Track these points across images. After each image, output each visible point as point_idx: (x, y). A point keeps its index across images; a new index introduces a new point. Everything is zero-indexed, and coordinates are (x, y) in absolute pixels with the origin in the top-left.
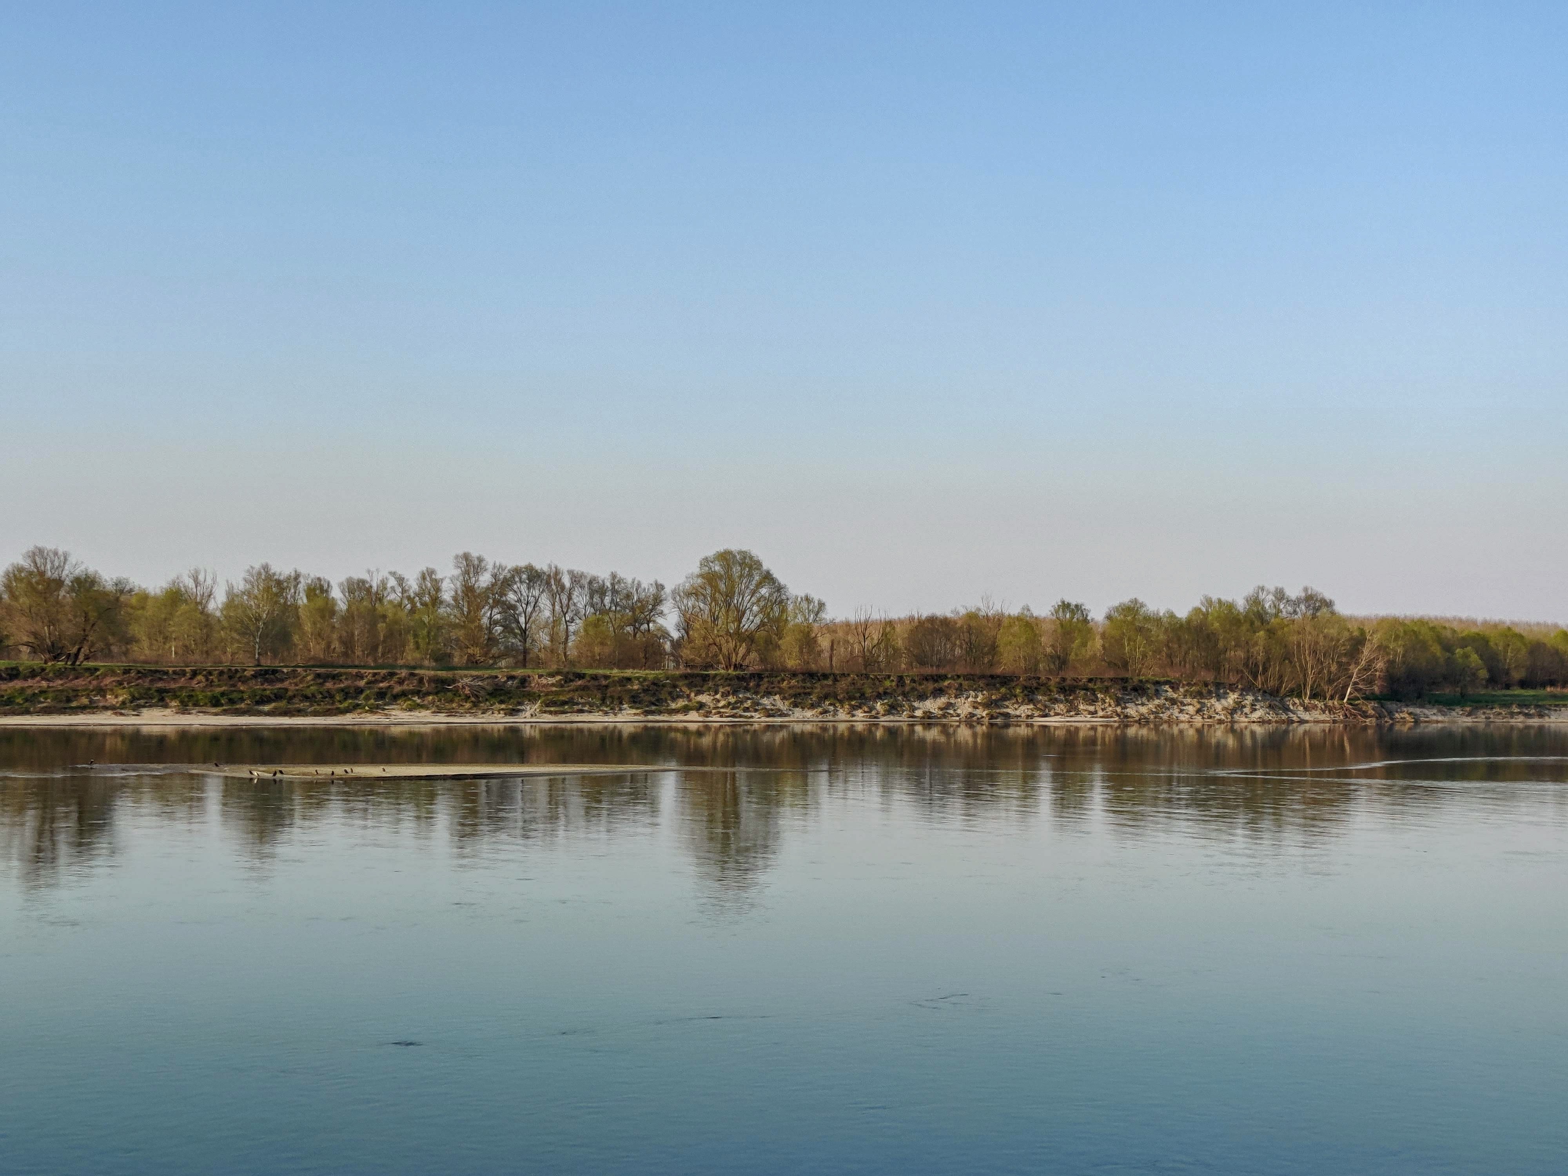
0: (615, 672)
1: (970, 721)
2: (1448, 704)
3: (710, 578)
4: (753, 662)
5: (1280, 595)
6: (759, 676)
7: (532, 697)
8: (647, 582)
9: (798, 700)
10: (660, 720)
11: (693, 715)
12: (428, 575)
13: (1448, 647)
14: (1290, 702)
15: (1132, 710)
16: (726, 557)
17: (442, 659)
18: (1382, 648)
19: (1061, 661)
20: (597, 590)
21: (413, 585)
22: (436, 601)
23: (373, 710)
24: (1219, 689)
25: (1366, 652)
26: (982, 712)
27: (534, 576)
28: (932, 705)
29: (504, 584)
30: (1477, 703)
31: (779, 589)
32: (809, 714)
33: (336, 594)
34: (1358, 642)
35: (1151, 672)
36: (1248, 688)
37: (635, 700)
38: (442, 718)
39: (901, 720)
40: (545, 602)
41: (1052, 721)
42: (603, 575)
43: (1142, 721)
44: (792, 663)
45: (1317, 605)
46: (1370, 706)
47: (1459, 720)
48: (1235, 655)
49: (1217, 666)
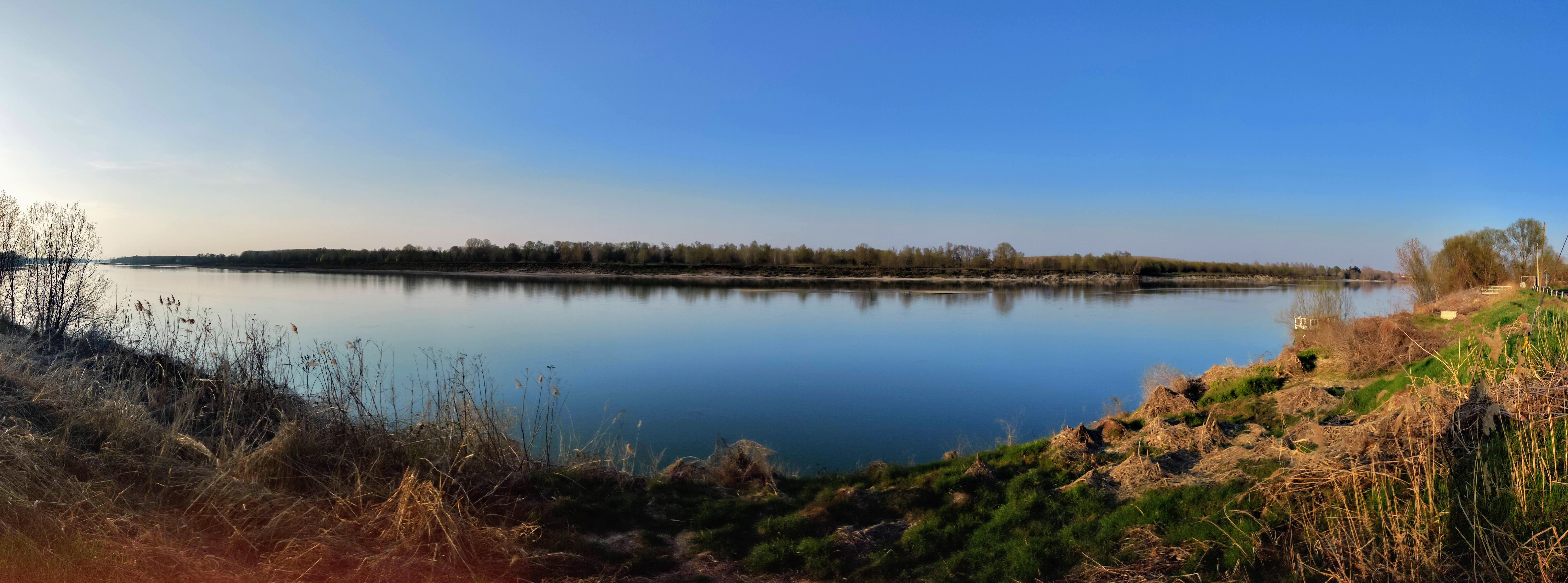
0: (980, 269)
1: (1055, 280)
2: (1153, 276)
3: (1000, 248)
4: (1009, 267)
5: (1120, 253)
6: (1010, 270)
7: (962, 274)
8: (987, 249)
9: (1018, 275)
10: (989, 280)
11: (996, 279)
12: (941, 247)
13: (1154, 264)
14: (1122, 275)
15: (1089, 277)
16: (1003, 244)
17: (943, 266)
18: (1140, 264)
19: (1075, 267)
20: (976, 250)
21: (938, 250)
22: (942, 252)
23: (929, 277)
24: (1108, 273)
25: (1137, 264)
26: (1058, 278)
27: (963, 247)
28: (1047, 277)
29: (957, 249)
30: (1159, 276)
31: (1014, 251)
32: (1020, 278)
33: (922, 251)
34: (1135, 263)
35: (1093, 269)
36: (1114, 273)
37: (984, 275)
38: (943, 279)
39: (1040, 280)
40: (965, 253)
41: (1073, 280)
42: (978, 247)
43: (1092, 280)
44: (1017, 267)
45: (1128, 254)
46: (1138, 276)
47: (1155, 279)
48: (1111, 266)
49: (1107, 268)
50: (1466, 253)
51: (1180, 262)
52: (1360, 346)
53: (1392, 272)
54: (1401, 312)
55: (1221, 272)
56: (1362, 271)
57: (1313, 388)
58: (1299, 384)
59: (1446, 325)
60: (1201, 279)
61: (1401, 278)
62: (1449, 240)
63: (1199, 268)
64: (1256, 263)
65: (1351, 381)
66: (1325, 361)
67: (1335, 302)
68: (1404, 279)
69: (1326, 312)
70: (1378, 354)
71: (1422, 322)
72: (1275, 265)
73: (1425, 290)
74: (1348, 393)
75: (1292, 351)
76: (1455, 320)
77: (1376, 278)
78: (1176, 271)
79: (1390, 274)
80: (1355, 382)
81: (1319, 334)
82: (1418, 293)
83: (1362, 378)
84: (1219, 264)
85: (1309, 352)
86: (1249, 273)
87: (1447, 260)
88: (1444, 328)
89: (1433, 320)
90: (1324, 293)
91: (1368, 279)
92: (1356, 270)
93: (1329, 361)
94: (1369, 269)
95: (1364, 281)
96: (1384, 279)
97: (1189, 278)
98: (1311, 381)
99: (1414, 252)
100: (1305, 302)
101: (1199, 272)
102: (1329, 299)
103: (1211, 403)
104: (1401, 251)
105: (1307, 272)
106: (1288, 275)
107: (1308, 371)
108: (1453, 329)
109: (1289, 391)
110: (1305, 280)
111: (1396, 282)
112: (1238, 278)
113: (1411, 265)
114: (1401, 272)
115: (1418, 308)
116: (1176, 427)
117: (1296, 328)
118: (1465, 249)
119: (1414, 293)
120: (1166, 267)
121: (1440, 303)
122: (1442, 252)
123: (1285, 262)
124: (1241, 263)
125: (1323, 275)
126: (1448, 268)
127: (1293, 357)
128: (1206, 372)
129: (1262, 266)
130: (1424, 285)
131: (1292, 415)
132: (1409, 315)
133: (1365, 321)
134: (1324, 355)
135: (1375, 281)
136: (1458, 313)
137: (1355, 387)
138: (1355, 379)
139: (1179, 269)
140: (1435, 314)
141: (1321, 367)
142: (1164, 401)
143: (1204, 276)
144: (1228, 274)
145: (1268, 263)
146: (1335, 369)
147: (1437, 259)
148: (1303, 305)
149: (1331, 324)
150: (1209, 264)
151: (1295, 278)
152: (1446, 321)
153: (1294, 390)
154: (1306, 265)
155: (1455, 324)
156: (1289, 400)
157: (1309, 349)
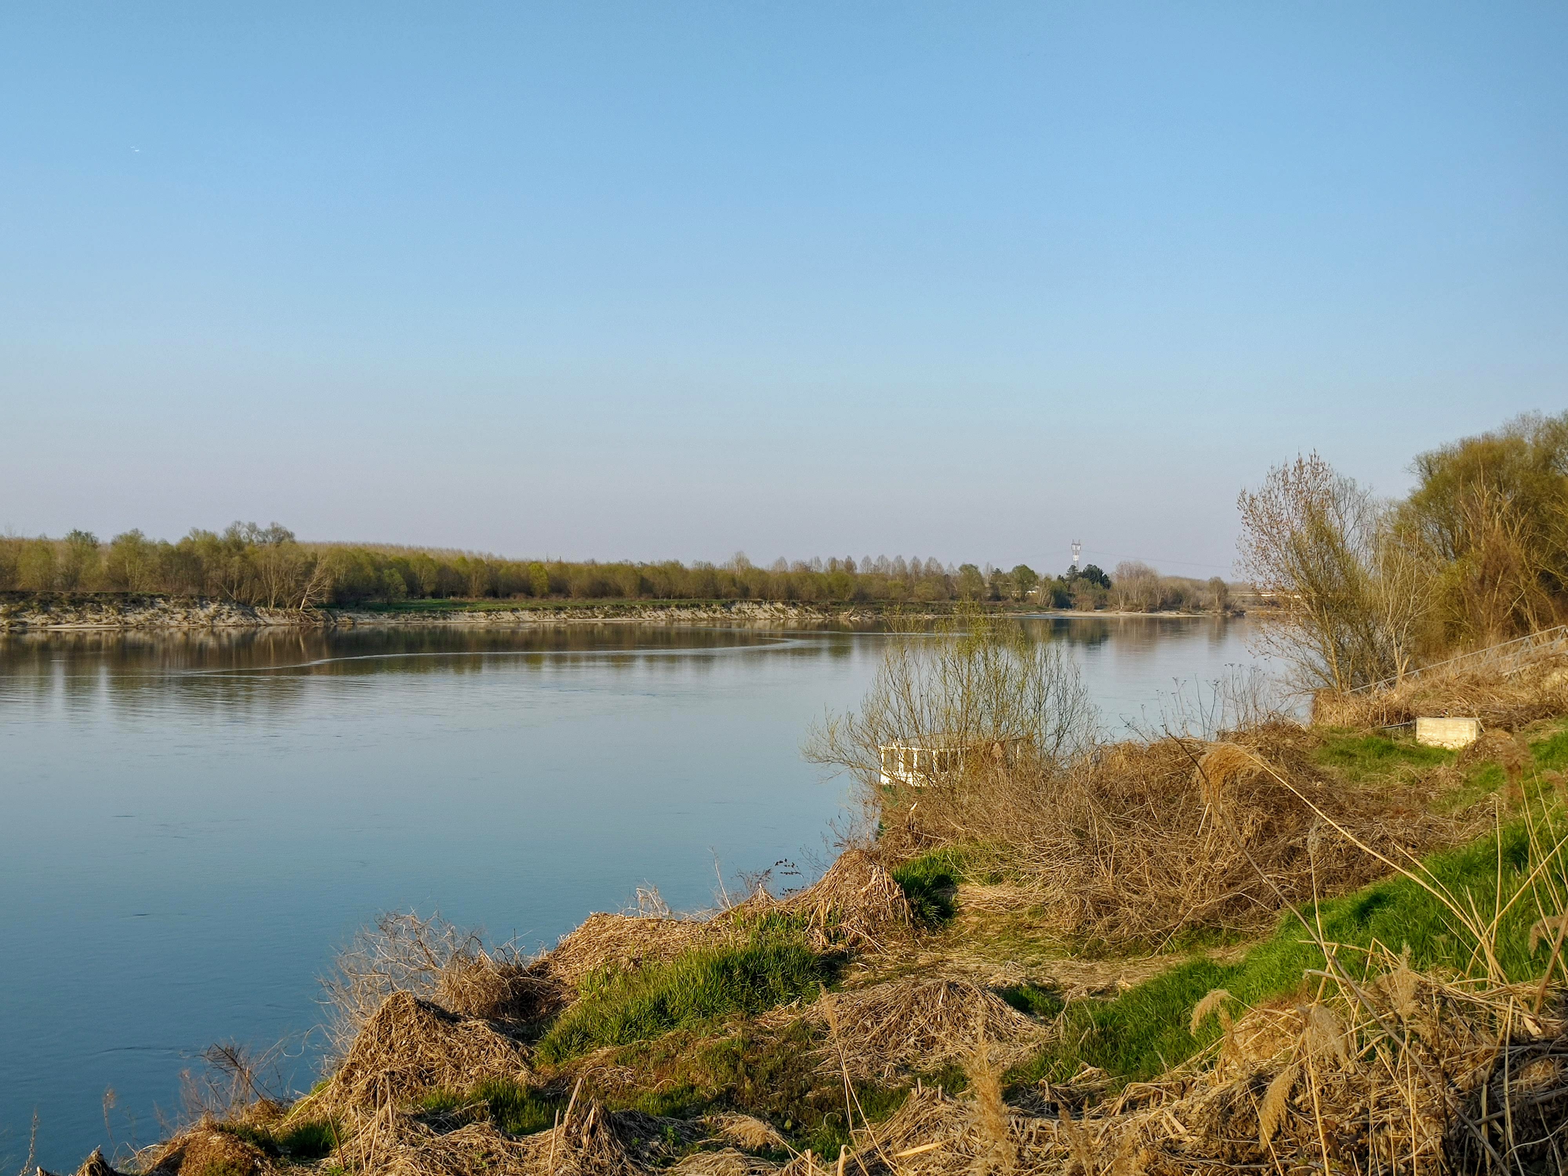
2: (378, 610)
5: (253, 528)
13: (378, 568)
14: (258, 610)
15: (131, 618)
18: (329, 570)
19: (72, 579)
24: (202, 600)
25: (317, 573)
30: (399, 610)
34: (310, 567)
35: (145, 589)
36: (226, 600)
41: (64, 628)
43: (139, 627)
45: (281, 537)
46: (319, 614)
47: (386, 622)
48: (216, 575)
49: (201, 584)
50: (1507, 500)
51: (478, 562)
52: (1115, 842)
53: (1227, 579)
54: (1261, 722)
55: (619, 593)
56: (1114, 581)
57: (952, 986)
58: (902, 973)
59: (1441, 770)
60: (550, 621)
61: (1258, 602)
62: (1443, 456)
63: (541, 582)
64: (740, 560)
65: (1084, 965)
66: (990, 892)
67: (1021, 689)
68: (1273, 603)
69: (987, 723)
70: (1183, 869)
71: (1348, 756)
72: (807, 569)
73: (1351, 640)
74: (1079, 1005)
75: (873, 857)
76: (1473, 750)
77: (1165, 605)
78: (464, 593)
79: (1220, 588)
80: (1101, 967)
81: (965, 800)
82: (1325, 653)
83: (1125, 955)
84: (613, 569)
85: (933, 860)
86: (718, 597)
87: (1433, 529)
88: (1431, 780)
89: (1390, 748)
90: (979, 657)
91: (1135, 608)
92: (1094, 575)
93: (1004, 892)
94: (1141, 573)
95: (1123, 614)
96: (1197, 607)
97: (508, 616)
98: (943, 962)
99: (1308, 505)
100: (915, 691)
101: (543, 596)
102: (998, 679)
103: (581, 1050)
104: (1260, 505)
105: (919, 590)
106: (851, 602)
107: (933, 929)
108: (1467, 783)
109: (866, 997)
110: (912, 617)
111: (1240, 614)
112: (677, 613)
113: (1299, 554)
114: (1260, 580)
115: (1327, 709)
116: (454, 1136)
117: (885, 780)
118: (1504, 486)
119: (1312, 654)
120: (427, 579)
121: (1411, 687)
122: (1416, 501)
123: (842, 558)
124: (688, 563)
125: (975, 596)
126: (1439, 561)
127: (878, 876)
128: (563, 940)
129: (761, 573)
130: (1350, 622)
131: (881, 1081)
132: (1295, 731)
133: (1132, 753)
134: (987, 869)
135: (1166, 614)
136: (1486, 725)
137: (1101, 984)
138: (1099, 957)
139: (475, 585)
140: (1396, 729)
141: (977, 912)
142: (413, 1047)
143: (559, 609)
144: (643, 600)
145: (781, 561)
146: (1027, 919)
147: (1398, 530)
148: (908, 699)
149: (1008, 765)
150: (578, 569)
151: (879, 610)
152: (1440, 755)
153: (884, 992)
154: (916, 564)
155: (1475, 764)
156: (867, 1030)
157: (934, 851)
